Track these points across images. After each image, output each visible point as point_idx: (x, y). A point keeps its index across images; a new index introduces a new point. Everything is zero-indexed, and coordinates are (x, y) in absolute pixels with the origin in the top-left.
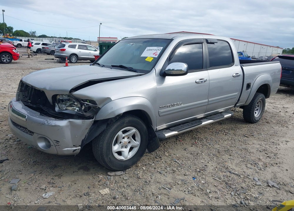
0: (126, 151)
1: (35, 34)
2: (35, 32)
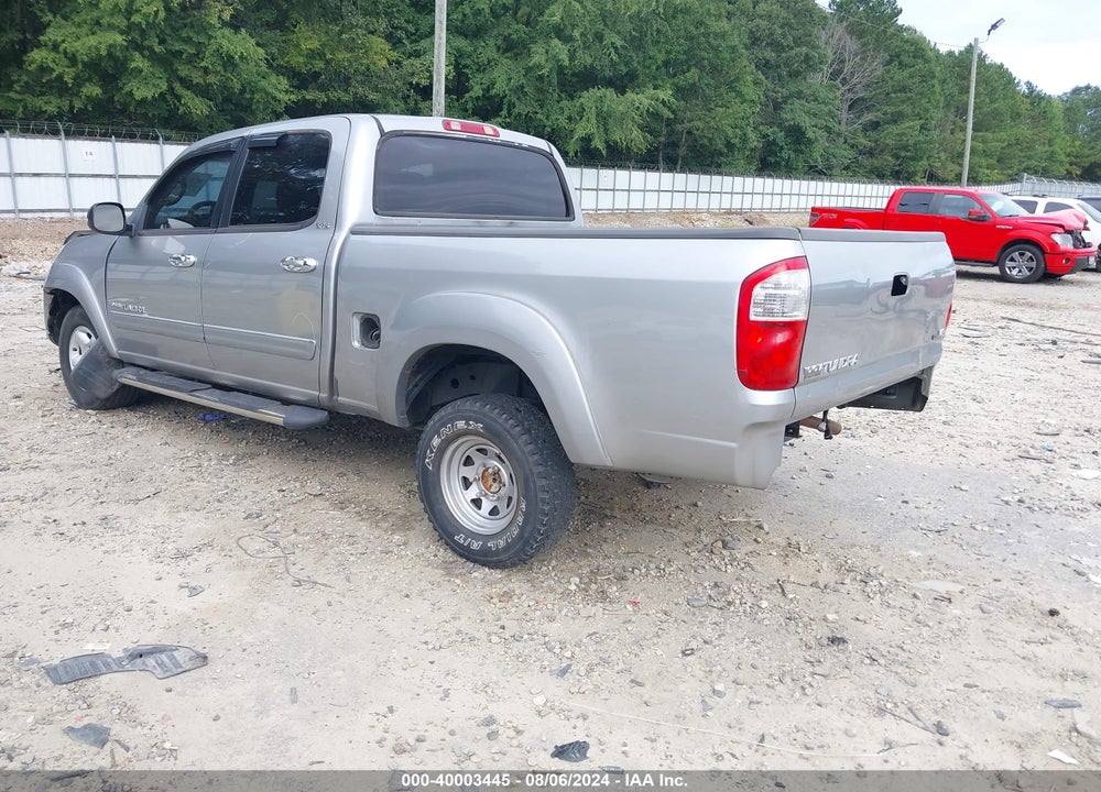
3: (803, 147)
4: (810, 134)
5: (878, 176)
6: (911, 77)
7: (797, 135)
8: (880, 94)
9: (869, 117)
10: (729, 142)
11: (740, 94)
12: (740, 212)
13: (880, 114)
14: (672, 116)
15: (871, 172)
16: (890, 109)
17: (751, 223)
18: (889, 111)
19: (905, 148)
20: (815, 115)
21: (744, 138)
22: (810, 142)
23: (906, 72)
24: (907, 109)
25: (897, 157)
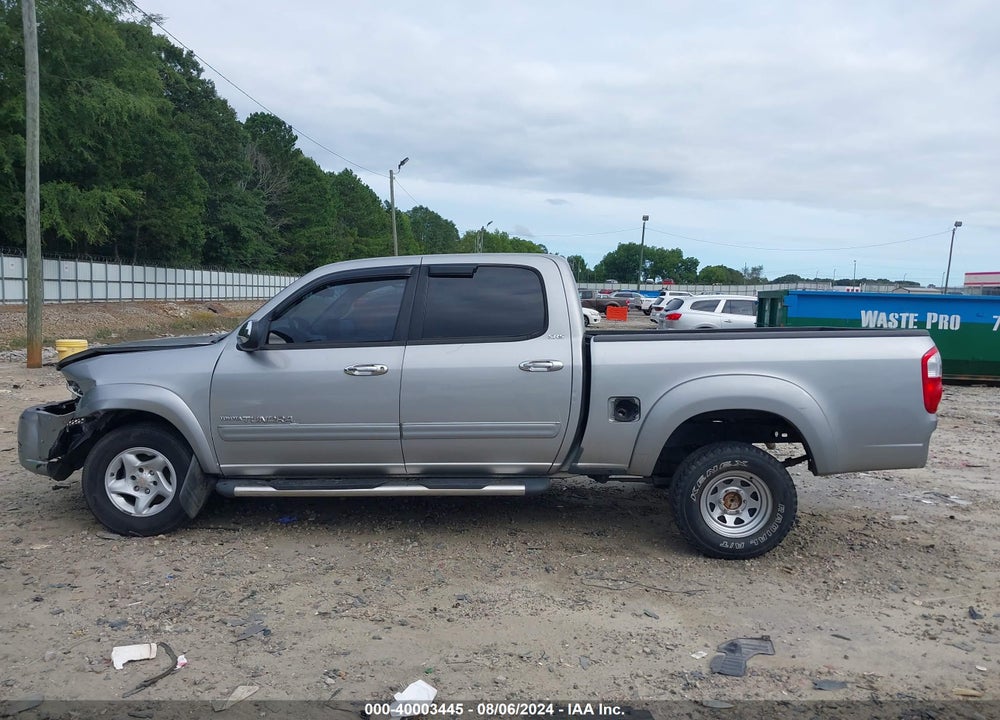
0: (143, 499)
1: (758, 274)
2: (761, 268)
3: (240, 244)
4: (244, 234)
5: (296, 270)
6: (311, 191)
7: (233, 233)
8: (290, 203)
9: (285, 221)
10: (182, 239)
11: (191, 198)
12: (202, 301)
13: (290, 218)
14: (130, 214)
15: (290, 266)
16: (299, 216)
17: (215, 312)
18: (299, 217)
19: (314, 247)
20: (246, 217)
21: (195, 236)
22: (245, 241)
23: (307, 187)
24: (313, 217)
25: (310, 255)
